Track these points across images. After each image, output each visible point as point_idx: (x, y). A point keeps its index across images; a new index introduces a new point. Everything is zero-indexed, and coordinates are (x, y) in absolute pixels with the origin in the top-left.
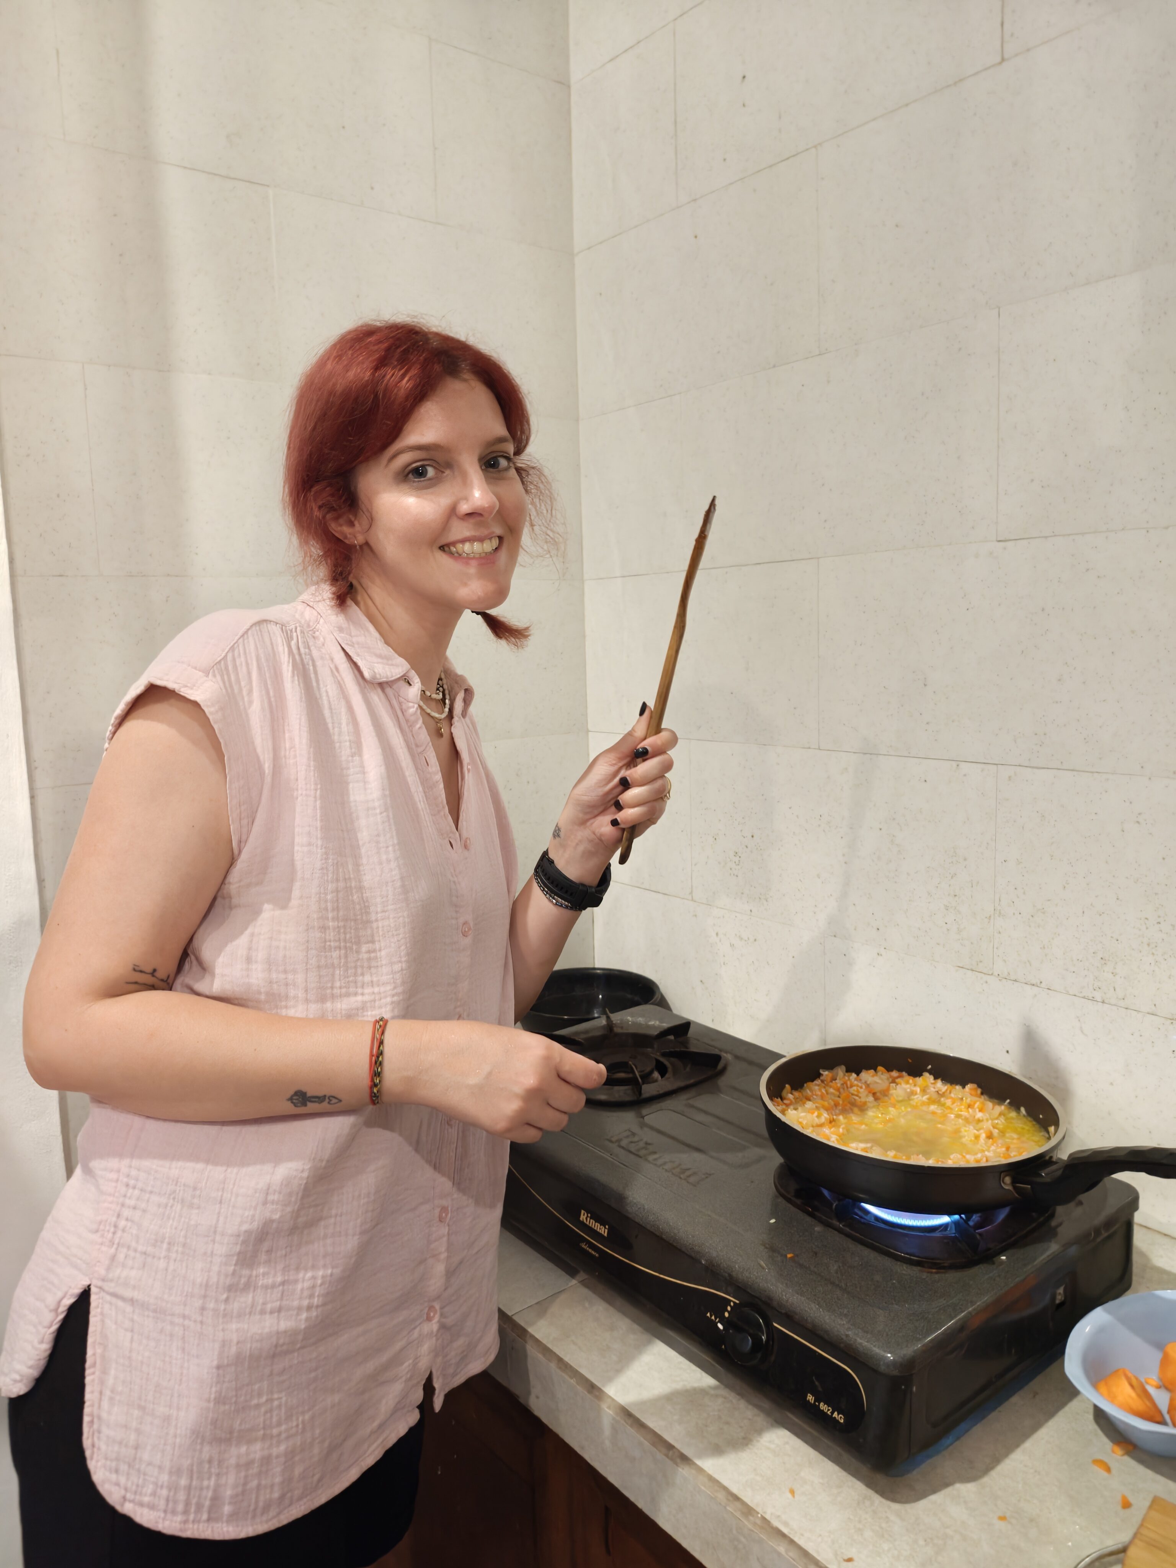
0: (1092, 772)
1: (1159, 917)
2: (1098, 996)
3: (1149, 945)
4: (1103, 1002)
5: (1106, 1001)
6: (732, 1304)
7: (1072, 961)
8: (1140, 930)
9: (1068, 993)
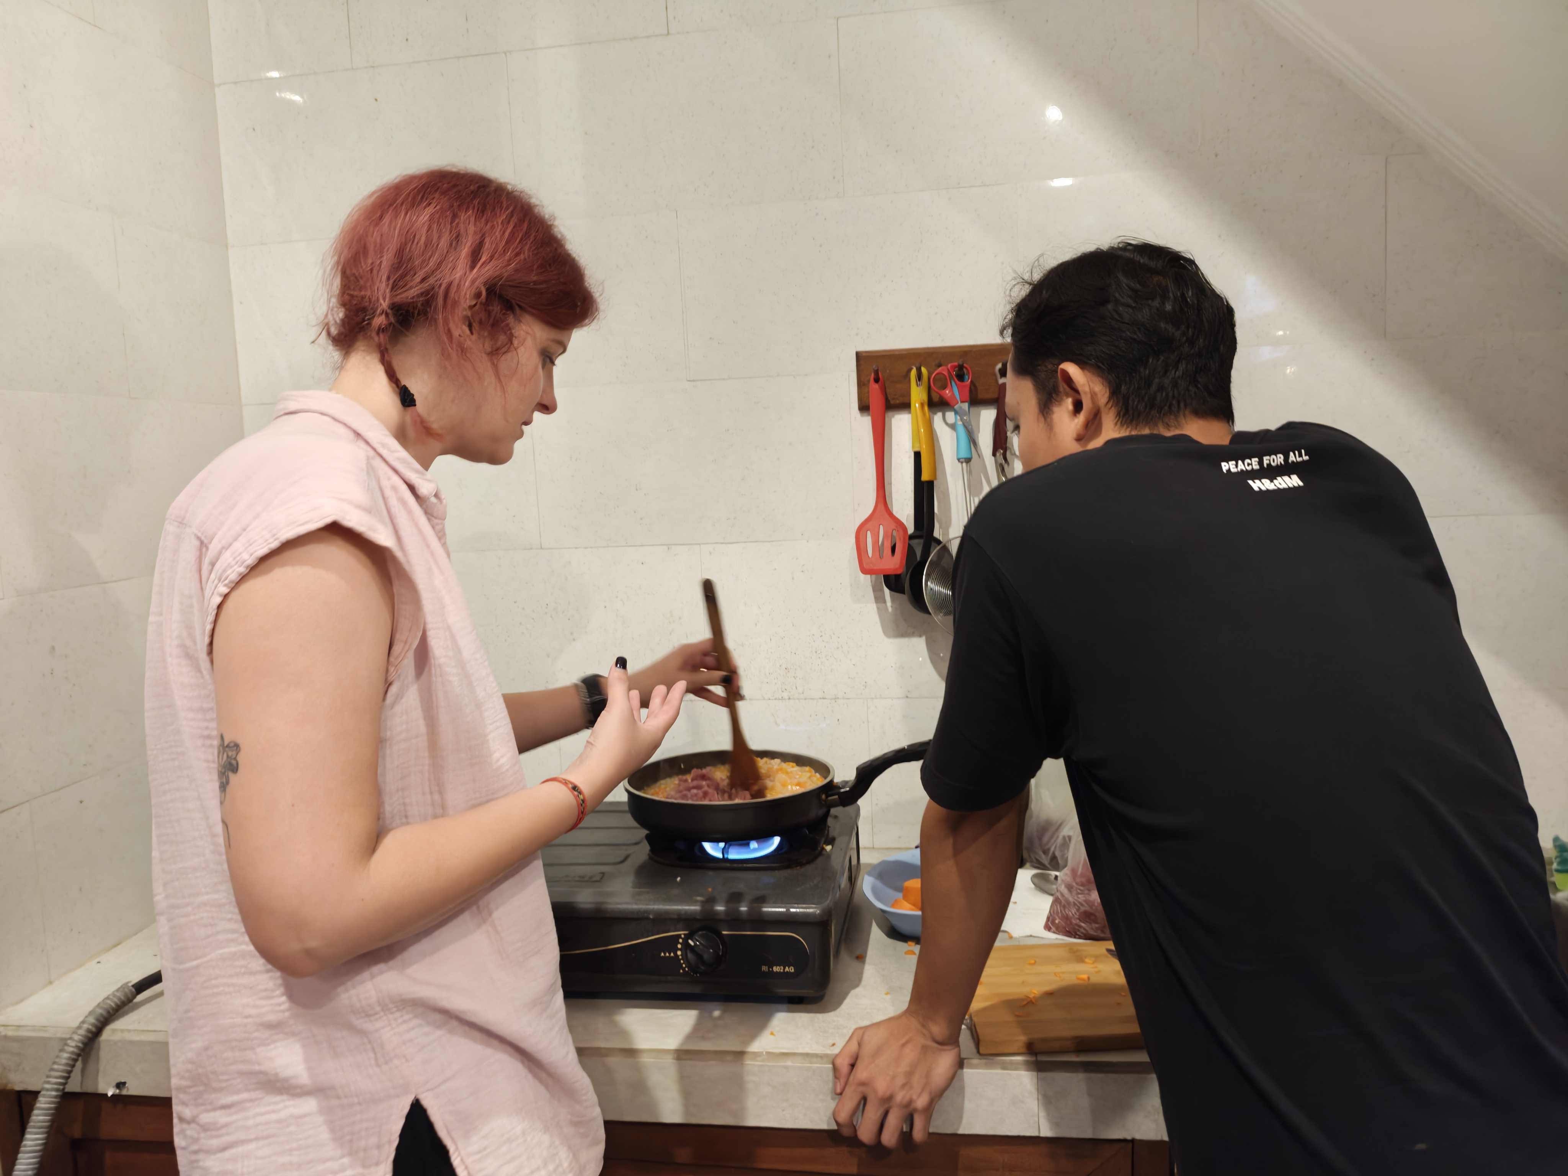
0: (769, 542)
1: (821, 632)
2: (785, 695)
3: (816, 652)
4: (789, 699)
5: (791, 697)
6: (683, 936)
7: (765, 674)
8: (809, 643)
9: (764, 699)
